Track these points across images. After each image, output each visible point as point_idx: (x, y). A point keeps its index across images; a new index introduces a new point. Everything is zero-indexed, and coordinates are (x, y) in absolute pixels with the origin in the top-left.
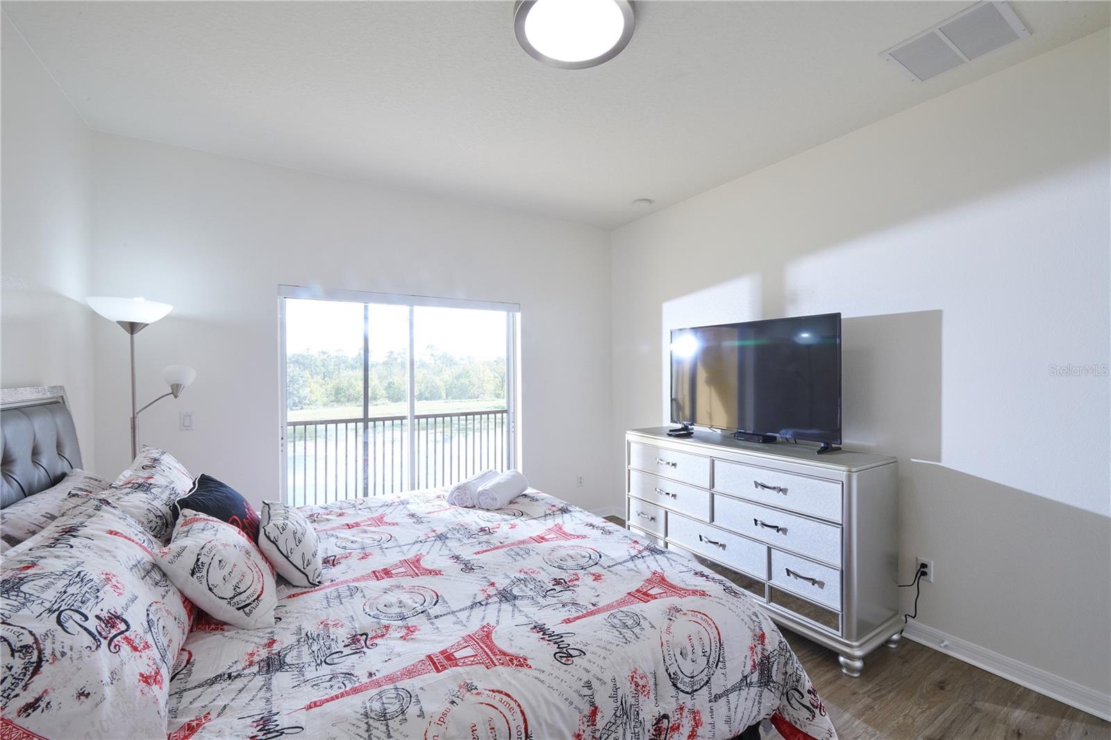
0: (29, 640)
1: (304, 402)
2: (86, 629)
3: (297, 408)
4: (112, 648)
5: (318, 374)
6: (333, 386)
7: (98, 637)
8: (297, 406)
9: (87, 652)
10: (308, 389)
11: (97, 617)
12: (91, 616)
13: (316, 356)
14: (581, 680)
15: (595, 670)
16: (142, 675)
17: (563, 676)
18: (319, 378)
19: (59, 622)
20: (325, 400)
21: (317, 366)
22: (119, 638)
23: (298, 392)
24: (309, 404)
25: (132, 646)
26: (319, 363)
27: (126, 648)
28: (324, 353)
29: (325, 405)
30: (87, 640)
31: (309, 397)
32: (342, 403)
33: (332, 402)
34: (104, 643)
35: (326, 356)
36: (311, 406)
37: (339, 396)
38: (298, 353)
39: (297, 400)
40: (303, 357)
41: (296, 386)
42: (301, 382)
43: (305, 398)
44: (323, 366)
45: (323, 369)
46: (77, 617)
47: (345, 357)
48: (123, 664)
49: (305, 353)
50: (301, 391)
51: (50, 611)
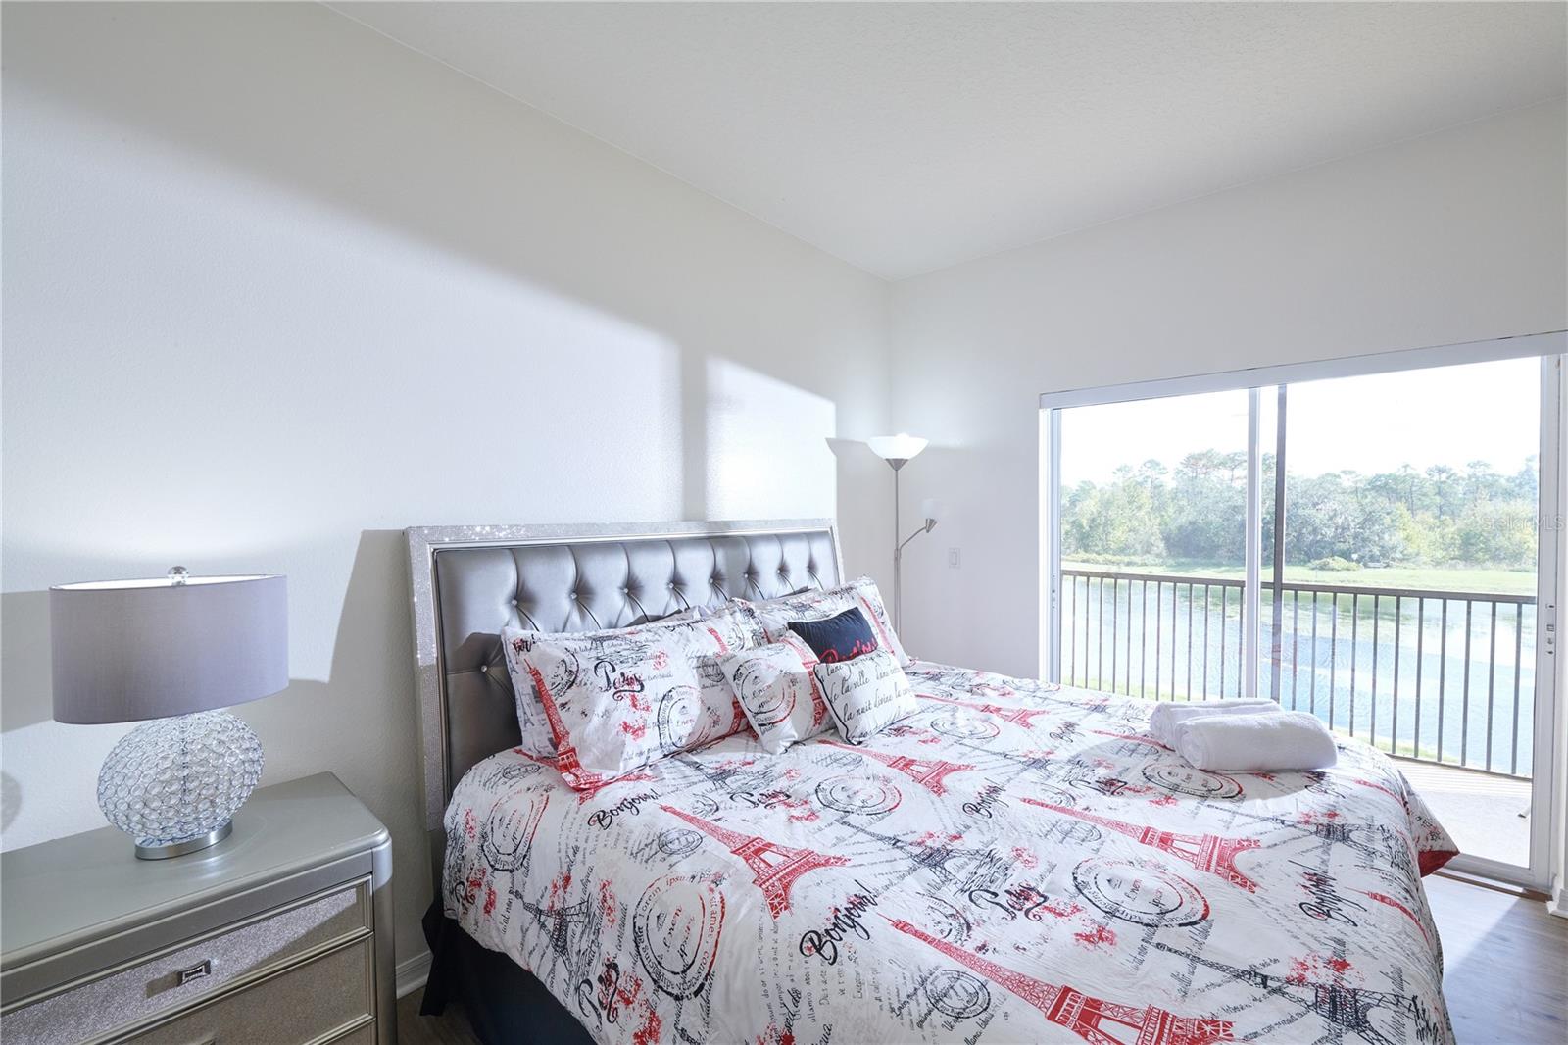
0: (575, 669)
1: (1392, 555)
2: (607, 677)
3: (1377, 564)
4: (616, 696)
5: (1427, 508)
6: (1460, 530)
7: (612, 685)
8: (1378, 561)
9: (598, 690)
10: (1402, 535)
11: (623, 675)
12: (619, 671)
13: (1424, 476)
14: (792, 980)
15: (815, 990)
16: (625, 723)
17: (783, 957)
18: (1428, 517)
19: (596, 667)
20: (1439, 554)
21: (1425, 495)
22: (627, 693)
23: (1381, 539)
24: (1402, 560)
25: (634, 703)
26: (1429, 488)
27: (628, 701)
28: (1441, 471)
29: (1437, 563)
30: (603, 683)
31: (1401, 549)
32: (1477, 561)
33: (1453, 559)
34: (613, 690)
35: (1444, 477)
36: (1405, 564)
37: (1473, 549)
38: (1387, 474)
39: (1376, 551)
40: (1396, 479)
41: (1377, 527)
42: (1387, 520)
43: (1394, 548)
44: (1439, 493)
45: (1438, 499)
46: (609, 668)
47: (1493, 476)
48: (616, 709)
49: (1401, 473)
50: (1386, 537)
51: (598, 658)
